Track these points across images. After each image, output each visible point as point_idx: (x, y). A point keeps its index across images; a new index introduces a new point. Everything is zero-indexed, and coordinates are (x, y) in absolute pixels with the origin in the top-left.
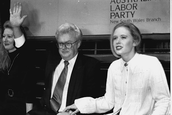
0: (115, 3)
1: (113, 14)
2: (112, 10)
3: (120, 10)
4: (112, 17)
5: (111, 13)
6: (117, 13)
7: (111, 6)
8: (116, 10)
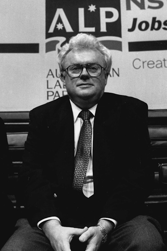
0: (54, 77)
1: (50, 94)
2: (49, 87)
3: (61, 88)
4: (49, 97)
5: (48, 92)
6: (57, 92)
7: (48, 81)
8: (55, 88)
